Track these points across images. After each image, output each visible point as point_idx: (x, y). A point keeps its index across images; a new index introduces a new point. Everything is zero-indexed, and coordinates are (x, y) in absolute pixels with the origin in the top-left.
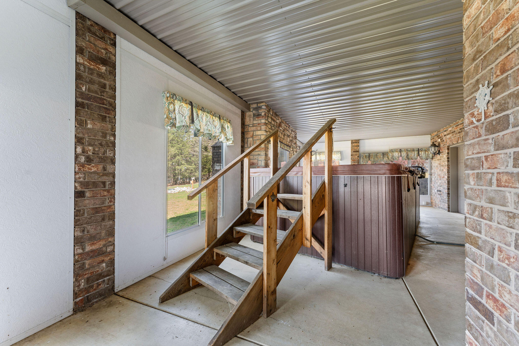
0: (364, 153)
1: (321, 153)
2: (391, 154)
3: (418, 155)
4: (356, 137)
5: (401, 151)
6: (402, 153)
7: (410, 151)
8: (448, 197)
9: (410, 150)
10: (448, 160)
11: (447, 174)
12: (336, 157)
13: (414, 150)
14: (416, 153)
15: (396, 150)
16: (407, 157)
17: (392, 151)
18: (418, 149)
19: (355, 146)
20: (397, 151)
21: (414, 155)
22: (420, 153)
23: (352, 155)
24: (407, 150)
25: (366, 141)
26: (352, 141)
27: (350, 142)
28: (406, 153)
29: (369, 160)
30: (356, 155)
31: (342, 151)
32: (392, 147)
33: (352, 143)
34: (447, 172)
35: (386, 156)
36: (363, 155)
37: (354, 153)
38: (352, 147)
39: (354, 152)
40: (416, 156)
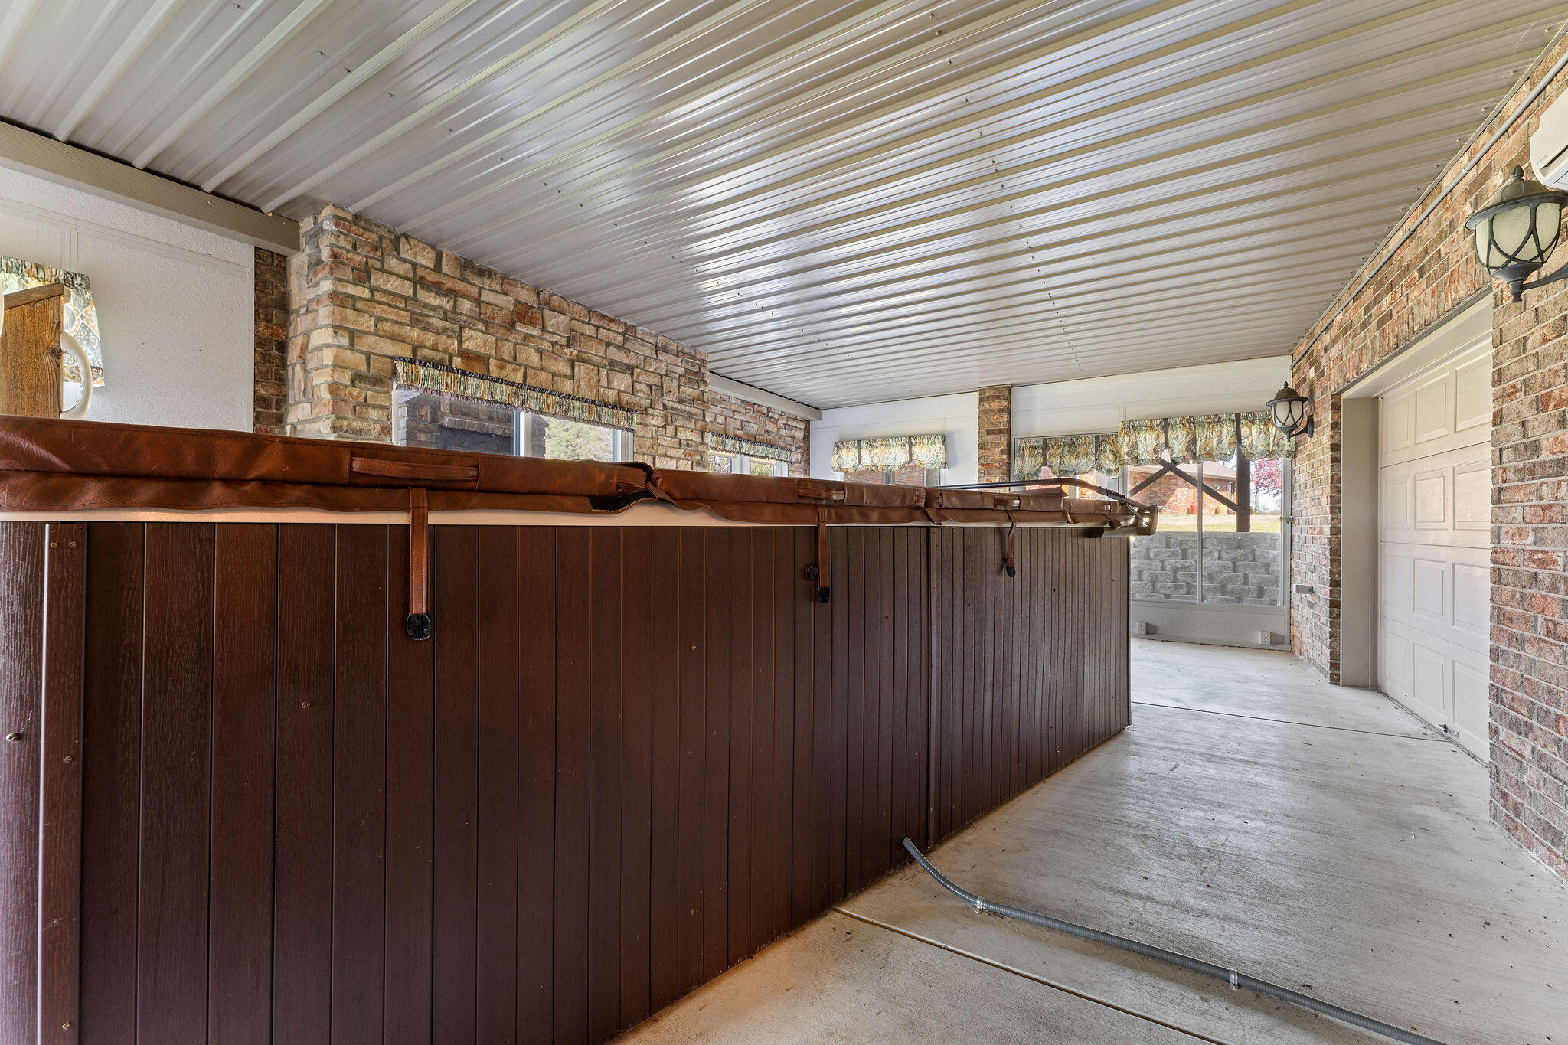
0: (1027, 440)
1: (876, 440)
2: (1127, 439)
3: (1235, 440)
4: (998, 378)
5: (1166, 424)
6: (1172, 434)
7: (1202, 424)
8: (1334, 617)
9: (1202, 419)
10: (1336, 454)
11: (1329, 517)
12: (927, 456)
13: (1220, 420)
14: (1228, 431)
15: (1147, 424)
16: (1188, 449)
17: (1131, 427)
18: (1238, 415)
19: (993, 411)
20: (1152, 428)
21: (1220, 442)
22: (1244, 431)
23: (981, 447)
24: (1191, 422)
25: (1038, 391)
26: (982, 391)
27: (976, 396)
28: (1188, 433)
29: (1044, 464)
30: (996, 445)
31: (951, 433)
32: (1135, 413)
33: (981, 400)
34: (1329, 511)
35: (1108, 447)
36: (1024, 444)
37: (990, 439)
38: (984, 413)
39: (989, 433)
40: (1225, 443)
